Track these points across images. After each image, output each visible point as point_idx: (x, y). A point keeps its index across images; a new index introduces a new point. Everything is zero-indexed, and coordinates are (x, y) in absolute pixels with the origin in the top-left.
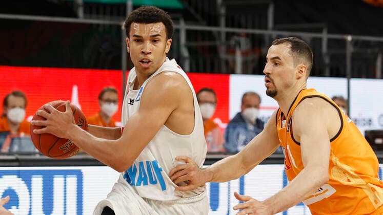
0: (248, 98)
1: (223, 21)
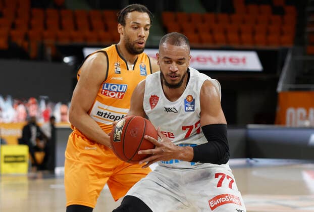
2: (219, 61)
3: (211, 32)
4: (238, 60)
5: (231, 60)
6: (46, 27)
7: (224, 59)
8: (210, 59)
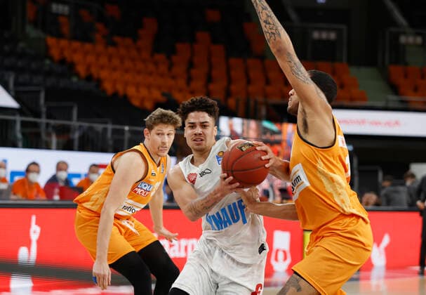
0: (61, 165)
1: (44, 116)
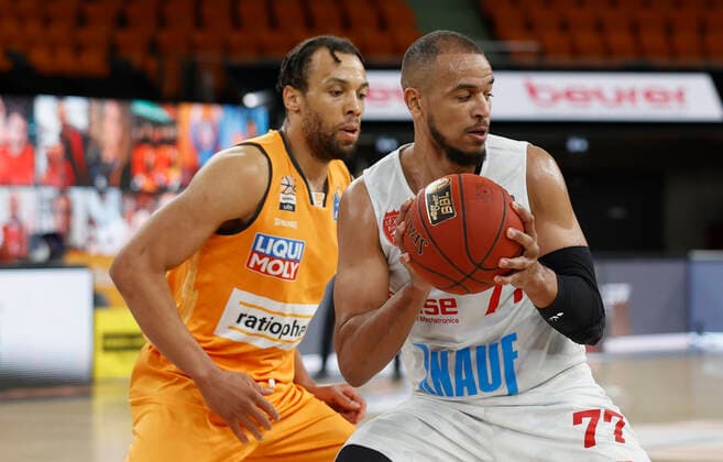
2: (620, 97)
3: (600, 27)
4: (665, 97)
5: (648, 95)
6: (199, 21)
7: (632, 95)
8: (599, 95)
